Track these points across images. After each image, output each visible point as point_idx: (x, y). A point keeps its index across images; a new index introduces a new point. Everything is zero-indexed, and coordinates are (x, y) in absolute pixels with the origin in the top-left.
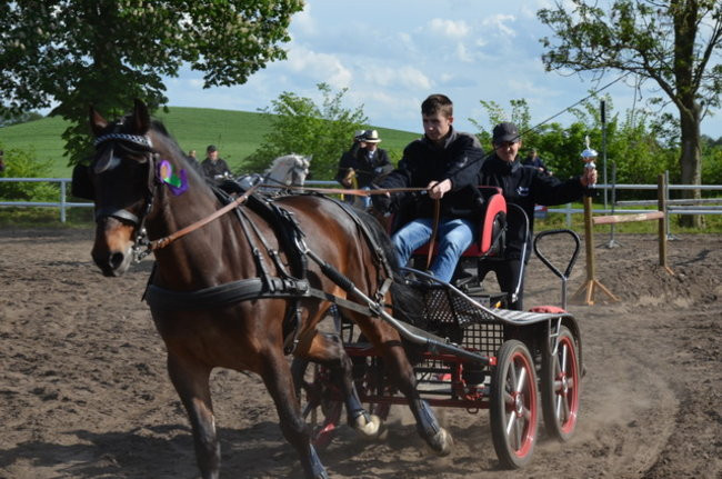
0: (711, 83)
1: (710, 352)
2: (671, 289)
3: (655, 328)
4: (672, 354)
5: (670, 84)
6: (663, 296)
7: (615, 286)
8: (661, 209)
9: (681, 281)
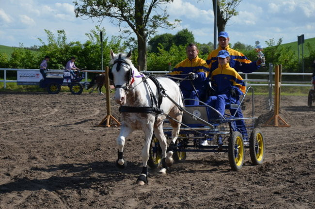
0: (151, 24)
5: (133, 24)
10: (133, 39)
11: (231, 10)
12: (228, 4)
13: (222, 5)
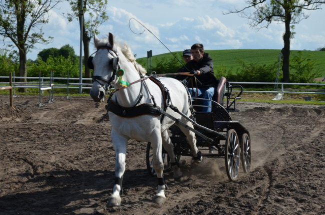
0: (30, 40)
1: (27, 138)
2: (14, 115)
3: (7, 129)
4: (13, 138)
5: (15, 40)
6: (11, 117)
8: (11, 85)
9: (18, 112)
10: (16, 52)
11: (94, 30)
12: (92, 26)
13: (88, 26)
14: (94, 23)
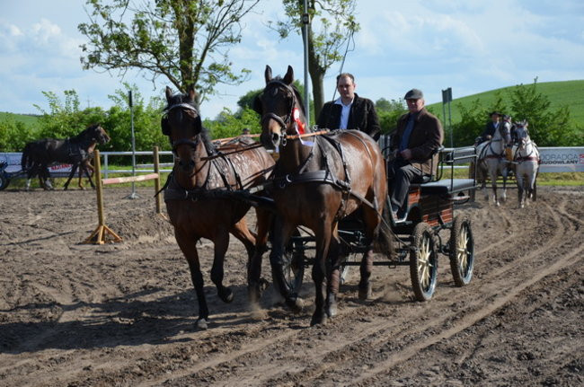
0: (206, 77)
2: (164, 230)
3: (140, 261)
6: (157, 235)
7: (120, 229)
8: (156, 171)
11: (332, 52)
12: (328, 44)
13: (319, 45)
14: (332, 39)
